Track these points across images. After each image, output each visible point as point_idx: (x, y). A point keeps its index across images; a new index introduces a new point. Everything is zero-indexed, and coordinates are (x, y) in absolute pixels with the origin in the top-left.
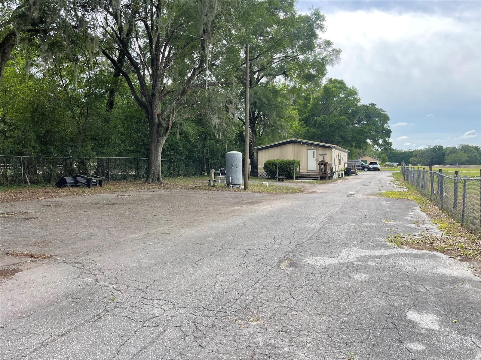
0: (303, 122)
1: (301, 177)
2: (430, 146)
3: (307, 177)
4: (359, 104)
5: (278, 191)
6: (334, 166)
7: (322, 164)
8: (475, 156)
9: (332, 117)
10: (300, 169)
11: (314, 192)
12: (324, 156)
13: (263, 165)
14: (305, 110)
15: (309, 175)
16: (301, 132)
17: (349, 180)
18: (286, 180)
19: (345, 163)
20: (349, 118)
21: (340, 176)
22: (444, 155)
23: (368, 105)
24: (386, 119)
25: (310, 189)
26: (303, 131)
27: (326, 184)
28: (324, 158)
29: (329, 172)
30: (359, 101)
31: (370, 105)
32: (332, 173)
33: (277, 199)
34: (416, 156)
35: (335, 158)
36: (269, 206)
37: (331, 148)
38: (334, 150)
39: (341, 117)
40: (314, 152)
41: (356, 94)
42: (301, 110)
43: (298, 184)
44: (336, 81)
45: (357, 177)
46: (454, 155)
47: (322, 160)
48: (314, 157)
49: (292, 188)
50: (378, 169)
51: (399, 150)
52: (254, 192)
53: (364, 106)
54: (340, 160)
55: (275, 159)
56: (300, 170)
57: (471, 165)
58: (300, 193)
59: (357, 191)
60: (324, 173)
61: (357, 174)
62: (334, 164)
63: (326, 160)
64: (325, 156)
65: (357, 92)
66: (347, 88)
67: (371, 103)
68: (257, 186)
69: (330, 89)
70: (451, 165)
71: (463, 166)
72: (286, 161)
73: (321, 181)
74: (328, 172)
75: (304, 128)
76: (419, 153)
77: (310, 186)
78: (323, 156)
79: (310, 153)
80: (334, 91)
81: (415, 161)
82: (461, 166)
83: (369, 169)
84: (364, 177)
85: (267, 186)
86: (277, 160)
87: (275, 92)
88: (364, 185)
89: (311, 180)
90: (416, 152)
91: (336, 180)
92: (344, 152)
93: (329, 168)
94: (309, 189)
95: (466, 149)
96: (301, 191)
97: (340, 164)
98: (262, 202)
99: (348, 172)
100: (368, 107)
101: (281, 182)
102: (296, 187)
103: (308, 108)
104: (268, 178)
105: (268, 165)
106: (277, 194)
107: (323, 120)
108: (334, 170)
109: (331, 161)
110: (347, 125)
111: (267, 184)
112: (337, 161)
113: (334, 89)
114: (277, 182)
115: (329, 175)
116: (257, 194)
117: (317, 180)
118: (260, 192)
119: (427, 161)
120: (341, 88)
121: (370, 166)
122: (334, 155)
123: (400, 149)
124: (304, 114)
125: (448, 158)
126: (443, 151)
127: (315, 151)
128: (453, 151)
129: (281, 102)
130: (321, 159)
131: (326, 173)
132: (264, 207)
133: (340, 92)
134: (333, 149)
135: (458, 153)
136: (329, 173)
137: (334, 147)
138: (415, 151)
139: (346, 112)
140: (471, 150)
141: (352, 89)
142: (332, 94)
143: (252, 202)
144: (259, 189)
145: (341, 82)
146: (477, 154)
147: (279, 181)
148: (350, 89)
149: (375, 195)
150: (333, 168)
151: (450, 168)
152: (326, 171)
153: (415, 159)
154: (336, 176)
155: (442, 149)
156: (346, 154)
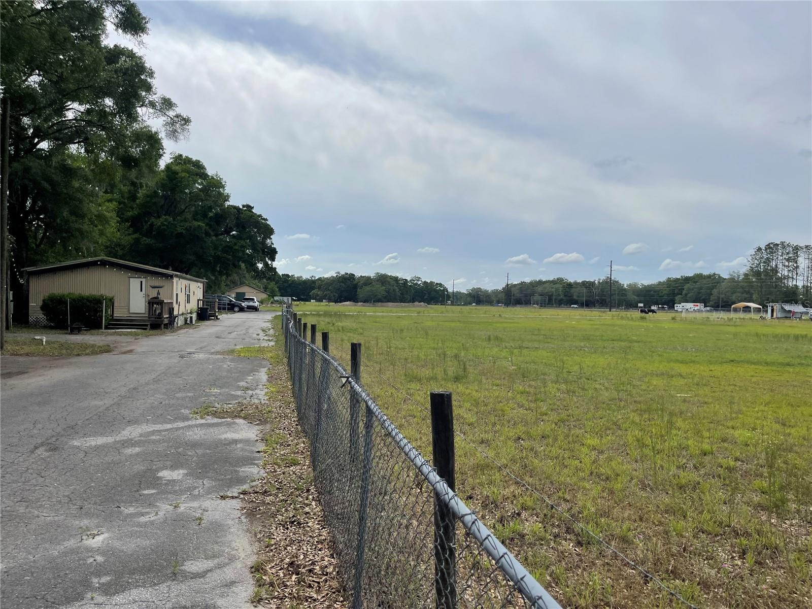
0: (128, 224)
1: (116, 324)
2: (338, 273)
3: (127, 325)
4: (227, 204)
5: (64, 351)
6: (176, 307)
7: (154, 302)
8: (394, 290)
9: (181, 221)
10: (115, 310)
11: (131, 351)
12: (159, 289)
13: (41, 303)
14: (132, 203)
15: (132, 320)
16: (123, 242)
17: (201, 328)
18: (85, 330)
19: (198, 300)
20: (210, 226)
21: (188, 322)
22: (355, 287)
23: (241, 207)
24: (269, 231)
25: (126, 346)
26: (127, 240)
27: (157, 337)
28: (159, 293)
29: (167, 316)
30: (227, 198)
31: (244, 206)
32: (172, 319)
33: (56, 367)
34: (319, 288)
35: (179, 292)
36: (41, 378)
37: (172, 277)
38: (178, 279)
39: (196, 224)
40: (141, 282)
41: (223, 187)
42: (124, 203)
43: (107, 337)
44: (188, 161)
45: (217, 323)
46: (368, 288)
47: (156, 296)
48: (141, 291)
49: (93, 346)
50: (255, 309)
51: (298, 277)
52: (17, 355)
53: (235, 207)
54: (188, 296)
55: (66, 292)
56: (115, 313)
57: (389, 303)
58: (105, 355)
59: (201, 348)
60: (158, 318)
61: (219, 317)
62: (177, 303)
63: (161, 297)
64: (161, 290)
65: (223, 183)
66: (208, 176)
67: (245, 204)
68: (25, 344)
69: (177, 173)
70: (365, 302)
71: (380, 304)
72: (88, 297)
73: (152, 332)
74: (165, 316)
75: (129, 234)
76: (323, 283)
77: (128, 340)
78: (157, 289)
79: (135, 283)
80: (184, 177)
81: (318, 295)
82: (377, 304)
83: (242, 310)
84: (227, 323)
85: (44, 343)
86: (69, 294)
87: (68, 172)
88: (217, 337)
89: (133, 330)
90: (320, 282)
91: (181, 328)
92: (197, 281)
93: (166, 309)
94: (123, 347)
95: (383, 279)
96: (107, 350)
97: (188, 301)
98: (27, 373)
99: (204, 315)
100: (241, 210)
101: (76, 334)
102: (101, 344)
103: (138, 201)
104: (51, 328)
105: (50, 303)
106: (61, 356)
107: (165, 225)
108: (176, 313)
109: (172, 298)
110: (206, 236)
111: (44, 340)
112: (182, 298)
113: (183, 174)
114: (66, 334)
115: (166, 321)
116: (21, 359)
117: (146, 329)
118: (27, 355)
119: (334, 296)
120: (197, 174)
121: (243, 304)
122: (177, 288)
123: (299, 275)
124: (130, 211)
125: (361, 293)
126: (356, 282)
127: (144, 280)
128: (367, 281)
129: (80, 190)
130: (153, 293)
131: (160, 318)
132: (30, 381)
133: (195, 182)
134: (175, 280)
135: (373, 285)
136: (167, 318)
137: (177, 276)
138: (320, 279)
139: (205, 216)
140: (389, 282)
141: (215, 177)
142: (181, 182)
143: (10, 373)
144: (27, 349)
145: (198, 165)
146: (396, 288)
147: (72, 332)
148: (213, 178)
149: (222, 353)
150: (173, 309)
151: (364, 306)
152: (161, 314)
153: (319, 293)
154: (180, 321)
155: (354, 279)
156: (201, 285)
